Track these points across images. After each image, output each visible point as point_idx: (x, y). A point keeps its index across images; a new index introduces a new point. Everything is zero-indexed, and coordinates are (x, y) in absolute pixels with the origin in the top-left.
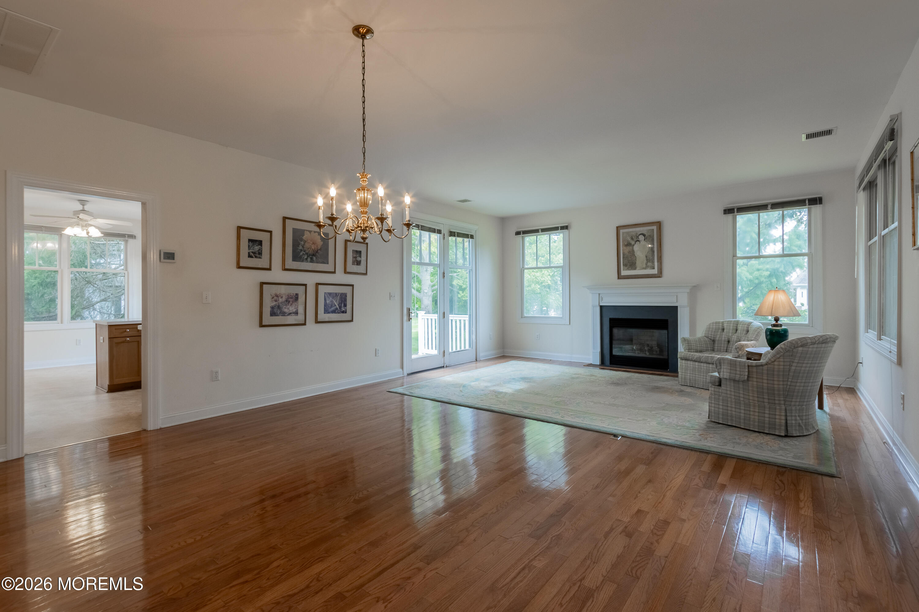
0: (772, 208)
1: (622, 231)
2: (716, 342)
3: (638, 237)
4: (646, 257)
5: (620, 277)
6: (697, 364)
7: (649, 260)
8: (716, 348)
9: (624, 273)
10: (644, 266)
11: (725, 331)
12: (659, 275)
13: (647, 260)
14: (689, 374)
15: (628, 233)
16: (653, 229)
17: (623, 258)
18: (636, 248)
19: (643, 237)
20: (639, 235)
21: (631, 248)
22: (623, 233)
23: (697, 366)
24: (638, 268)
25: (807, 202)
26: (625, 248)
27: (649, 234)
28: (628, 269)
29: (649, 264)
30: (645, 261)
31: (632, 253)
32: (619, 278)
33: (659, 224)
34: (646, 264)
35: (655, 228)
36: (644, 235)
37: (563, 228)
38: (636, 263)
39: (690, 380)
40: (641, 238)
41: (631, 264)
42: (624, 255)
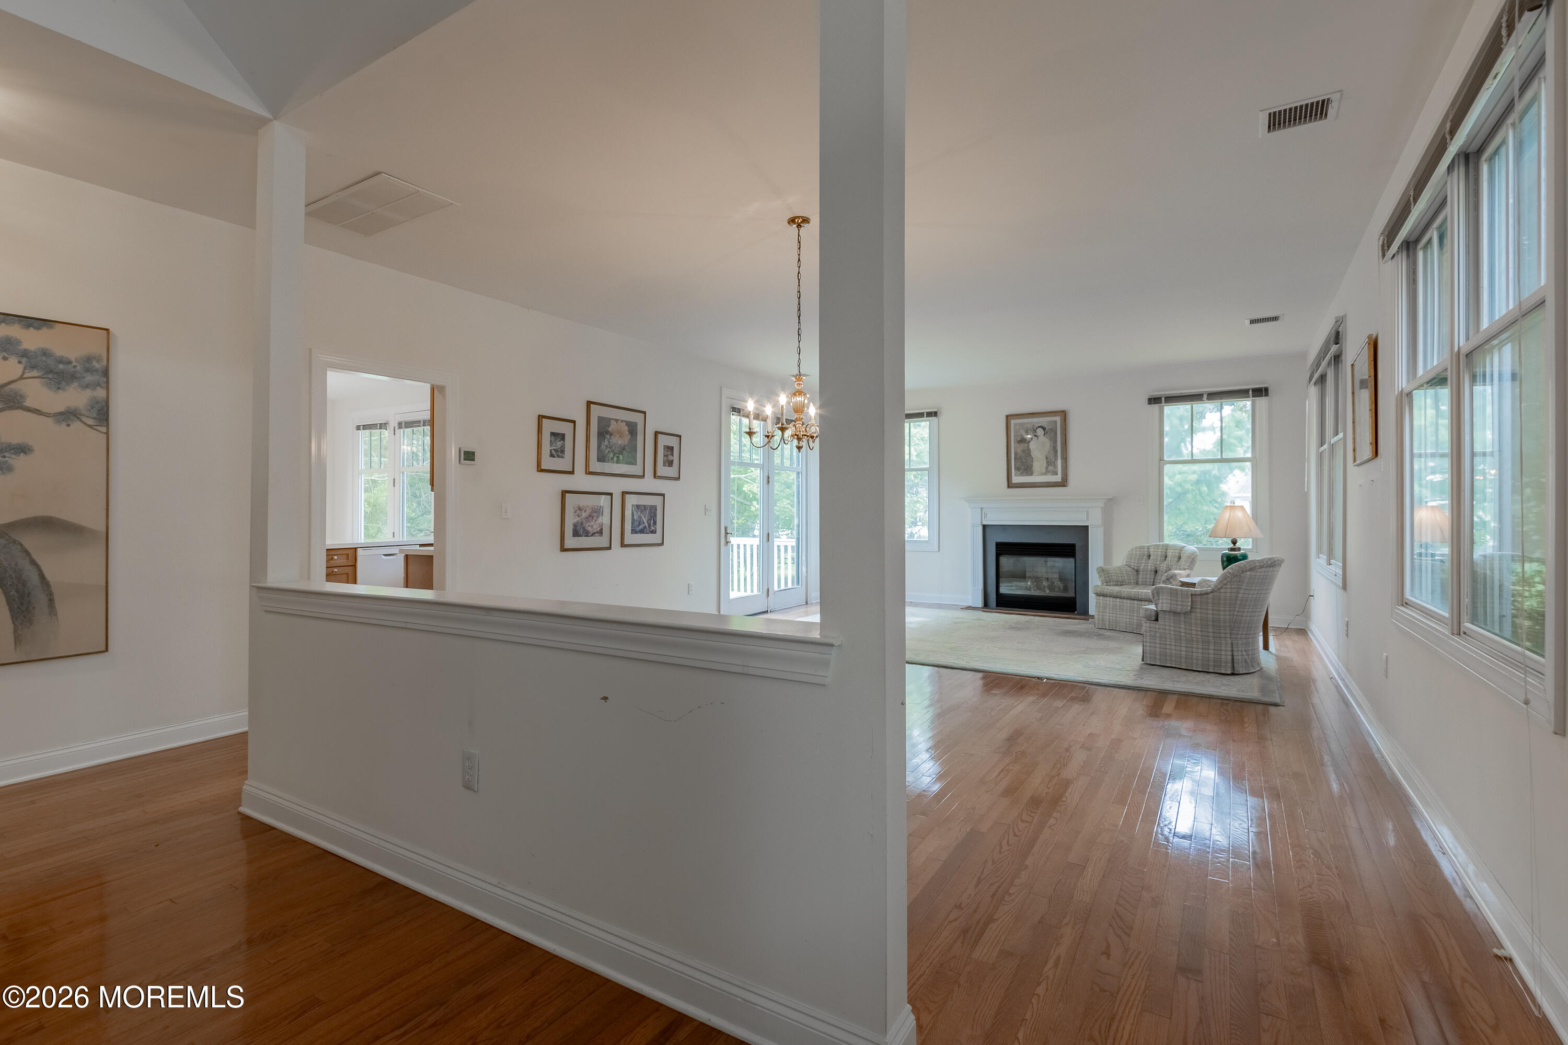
0: (1208, 399)
1: (1013, 422)
2: (1141, 572)
3: (1035, 431)
4: (1047, 458)
5: (1010, 485)
6: (1118, 600)
7: (1050, 462)
8: (1140, 580)
9: (1016, 479)
10: (1044, 470)
11: (1152, 557)
12: (1063, 483)
13: (1047, 462)
14: (1108, 614)
15: (1022, 424)
16: (1056, 421)
17: (1015, 458)
18: (1032, 446)
19: (1043, 431)
20: (1037, 428)
21: (1026, 445)
22: (1015, 425)
23: (1118, 604)
24: (1035, 474)
25: (1251, 393)
26: (1017, 445)
27: (1050, 427)
28: (1022, 474)
29: (1050, 468)
30: (1045, 464)
31: (1028, 452)
32: (1009, 487)
33: (1063, 414)
34: (1047, 468)
35: (1058, 419)
36: (1044, 429)
37: (930, 414)
38: (1032, 467)
39: (1109, 621)
40: (1040, 432)
41: (1026, 468)
42: (1016, 454)
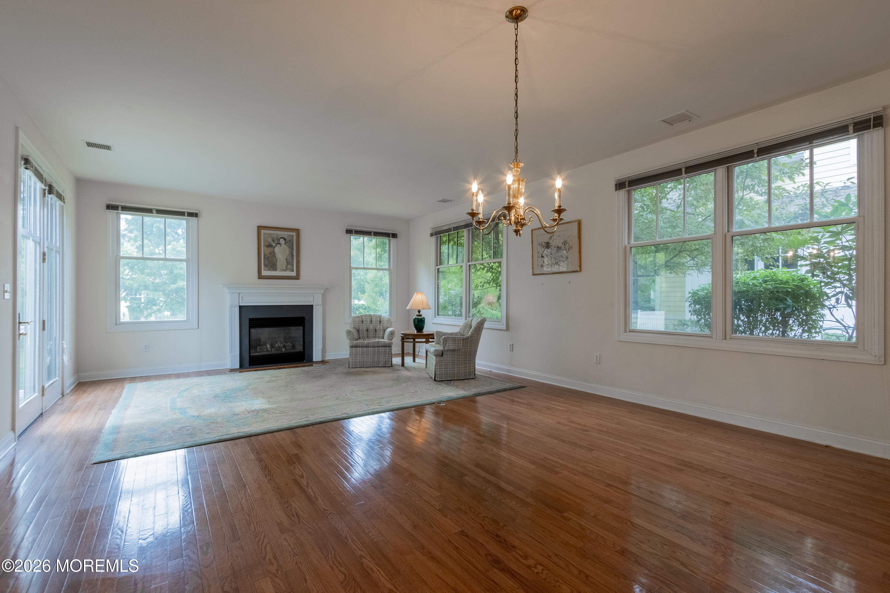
0: (374, 235)
1: (263, 232)
3: (279, 240)
4: (286, 260)
5: (260, 277)
7: (289, 262)
9: (265, 273)
10: (285, 268)
12: (297, 277)
13: (287, 263)
14: (358, 358)
15: (270, 235)
16: (293, 235)
17: (264, 258)
18: (277, 250)
19: (284, 241)
20: (280, 238)
21: (272, 249)
22: (264, 234)
23: (365, 351)
24: (278, 270)
26: (266, 248)
27: (289, 239)
28: (269, 270)
29: (289, 266)
30: (285, 264)
31: (273, 254)
32: (259, 278)
33: (297, 231)
34: (286, 267)
35: (294, 234)
36: (285, 239)
37: (191, 215)
38: (276, 265)
39: (359, 362)
40: (282, 241)
41: (272, 264)
42: (265, 255)
